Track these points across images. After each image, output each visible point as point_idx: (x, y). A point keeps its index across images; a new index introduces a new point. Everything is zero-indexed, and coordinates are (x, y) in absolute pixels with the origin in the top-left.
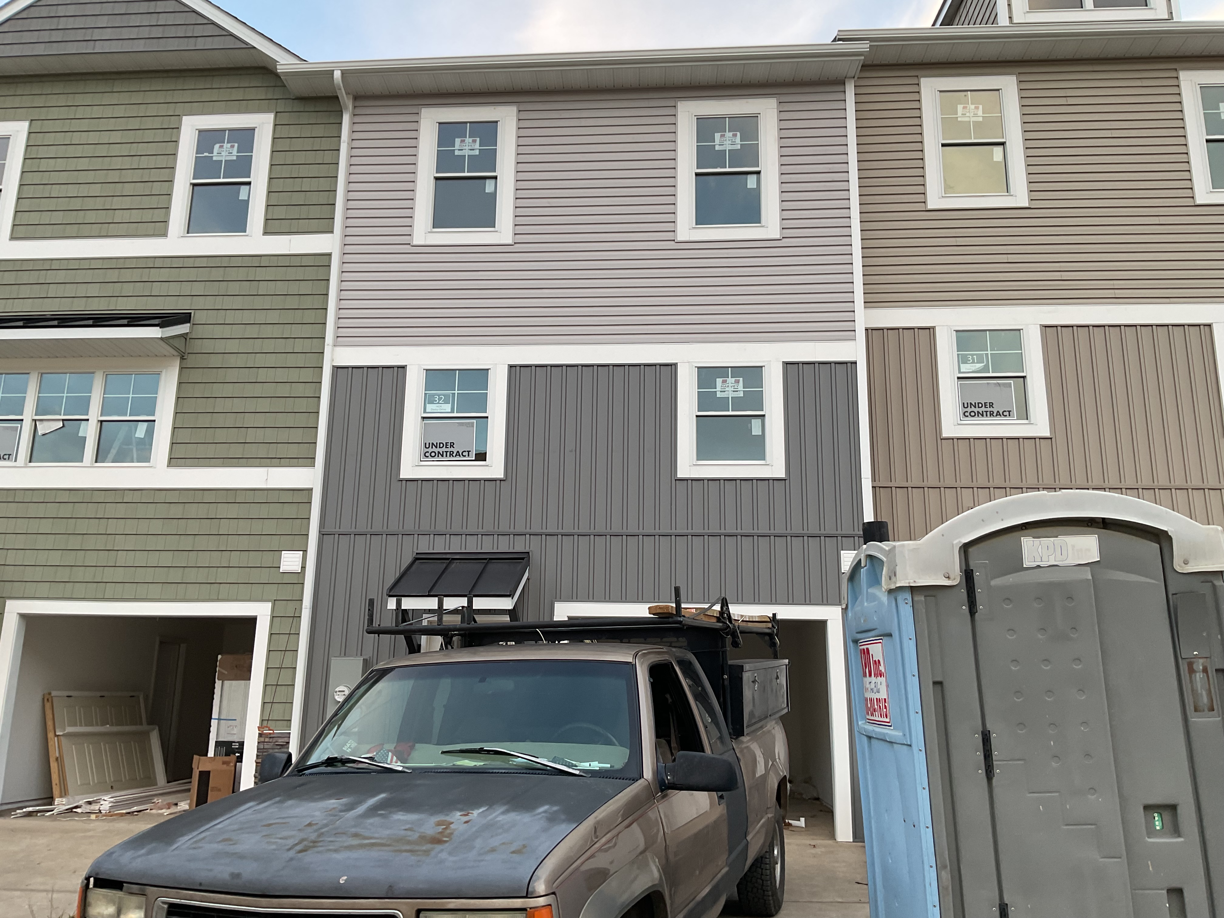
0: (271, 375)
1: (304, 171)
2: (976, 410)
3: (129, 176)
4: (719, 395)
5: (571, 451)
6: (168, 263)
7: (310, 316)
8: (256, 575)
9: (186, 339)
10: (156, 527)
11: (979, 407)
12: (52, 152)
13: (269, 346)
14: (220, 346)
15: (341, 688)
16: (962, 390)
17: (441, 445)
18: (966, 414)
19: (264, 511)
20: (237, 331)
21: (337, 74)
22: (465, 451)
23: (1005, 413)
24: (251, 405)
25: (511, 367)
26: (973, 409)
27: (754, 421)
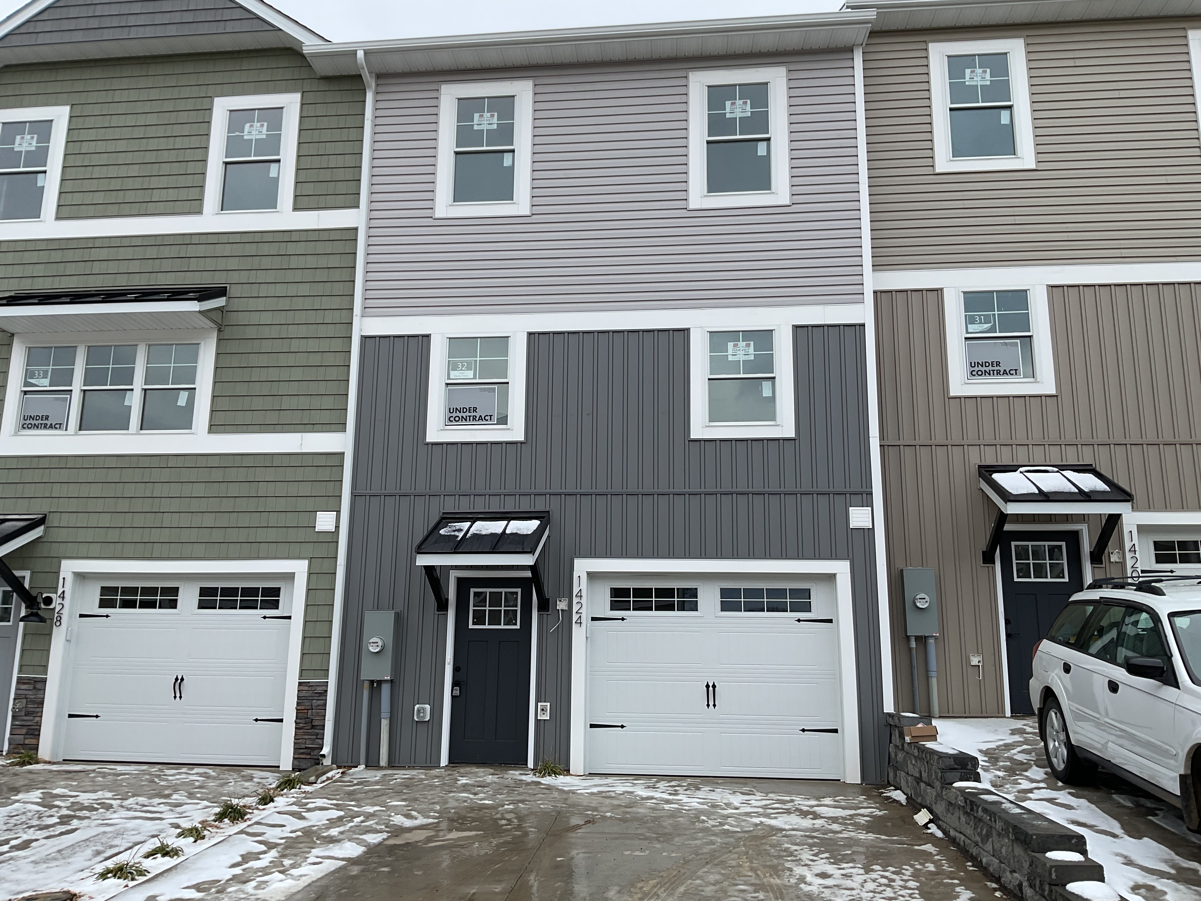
0: (303, 345)
1: (330, 148)
2: (983, 369)
3: (165, 156)
4: (730, 358)
5: (588, 414)
6: (204, 239)
7: (338, 289)
8: (292, 535)
9: (222, 312)
10: (199, 490)
11: (986, 366)
12: (91, 135)
13: (301, 317)
14: (255, 318)
15: (374, 640)
16: (969, 351)
17: (465, 410)
18: (974, 373)
19: (299, 474)
20: (271, 304)
21: (360, 54)
22: (487, 416)
23: (1011, 372)
24: (285, 374)
25: (530, 334)
26: (980, 368)
27: (764, 383)
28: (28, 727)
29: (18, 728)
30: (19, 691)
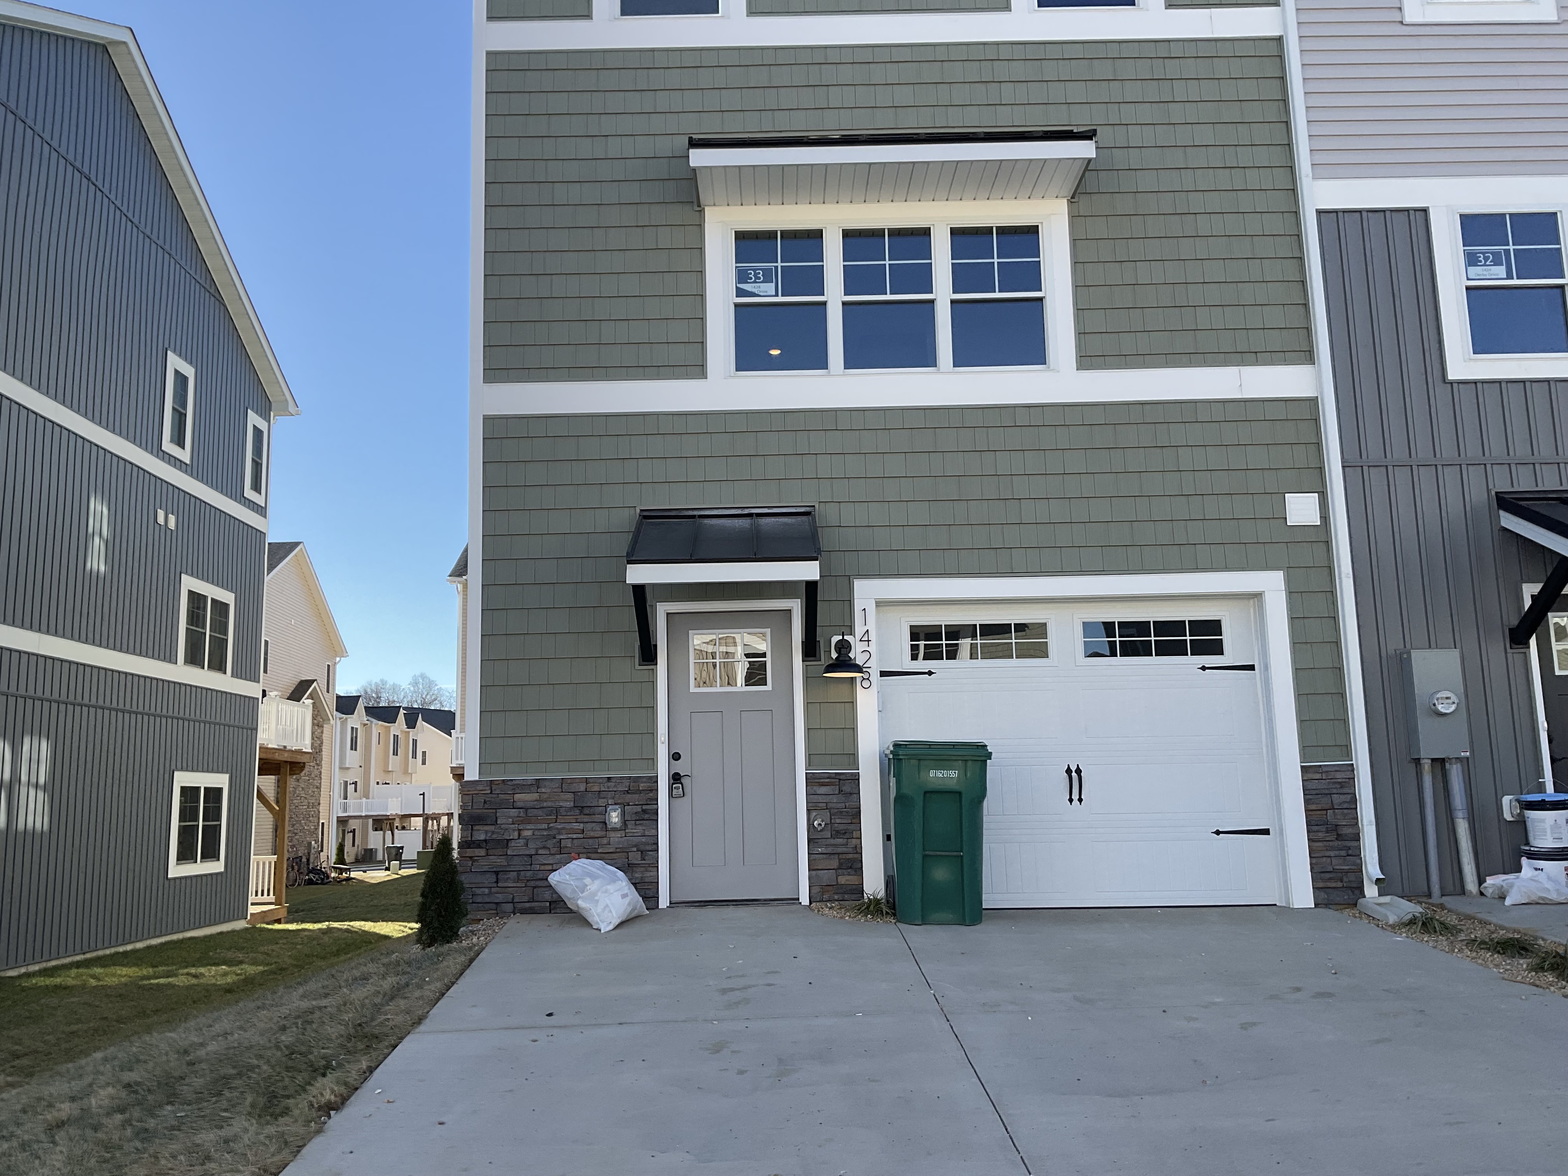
0: (1218, 225)
7: (1262, 134)
8: (1248, 531)
10: (1076, 462)
13: (1206, 179)
15: (1444, 694)
19: (1244, 433)
28: (841, 856)
29: (824, 859)
30: (815, 798)
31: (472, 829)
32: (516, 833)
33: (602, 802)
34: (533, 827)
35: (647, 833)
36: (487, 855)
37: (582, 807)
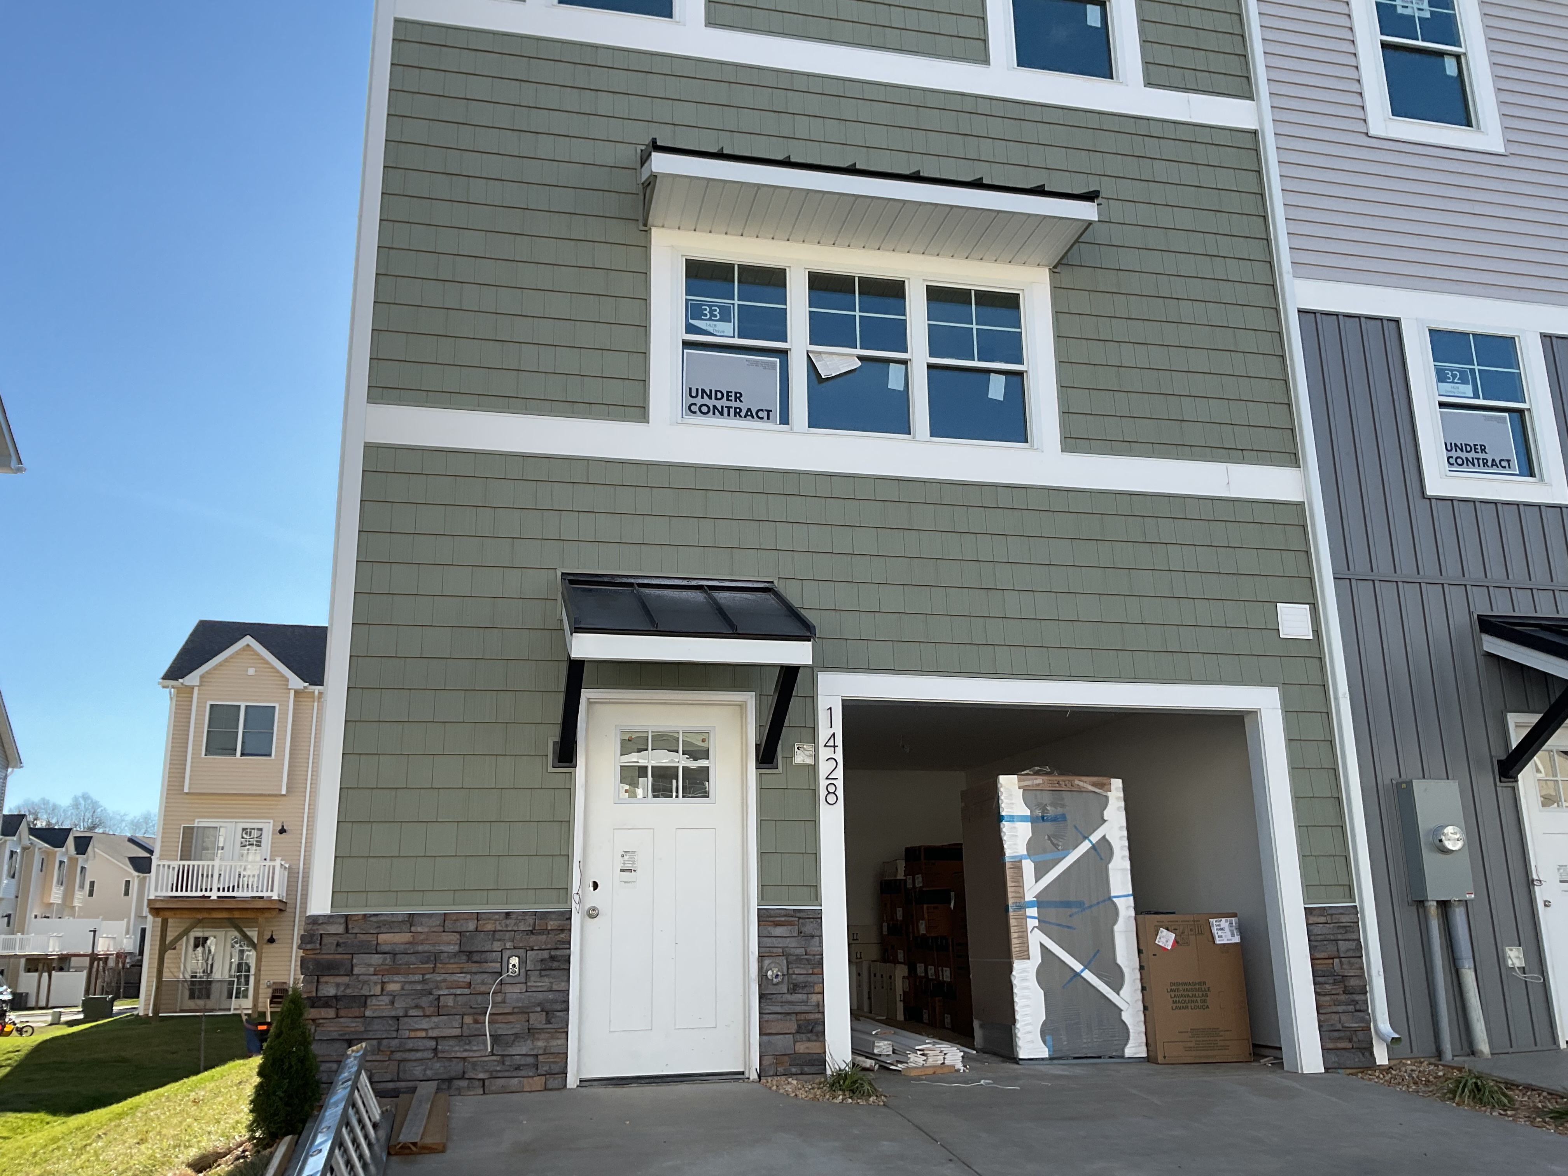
8: (1240, 642)
15: (1451, 829)
17: (1468, 448)
19: (1234, 535)
22: (1503, 460)
25: (1545, 336)
28: (799, 1017)
29: (778, 1020)
30: (767, 941)
31: (318, 981)
32: (379, 987)
33: (497, 946)
34: (403, 980)
35: (555, 987)
36: (337, 1016)
37: (471, 952)
